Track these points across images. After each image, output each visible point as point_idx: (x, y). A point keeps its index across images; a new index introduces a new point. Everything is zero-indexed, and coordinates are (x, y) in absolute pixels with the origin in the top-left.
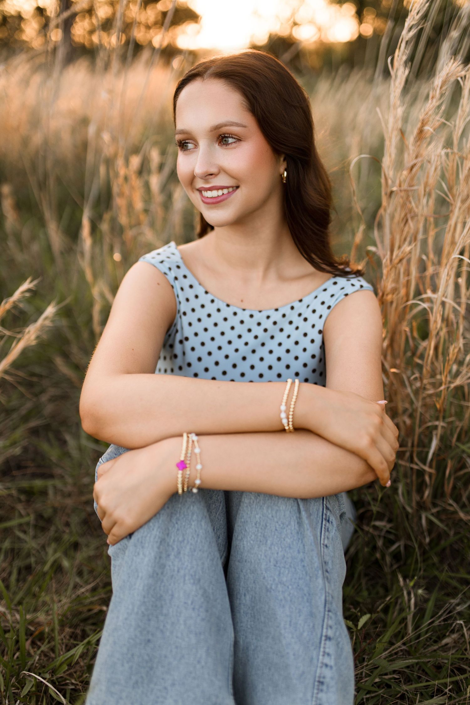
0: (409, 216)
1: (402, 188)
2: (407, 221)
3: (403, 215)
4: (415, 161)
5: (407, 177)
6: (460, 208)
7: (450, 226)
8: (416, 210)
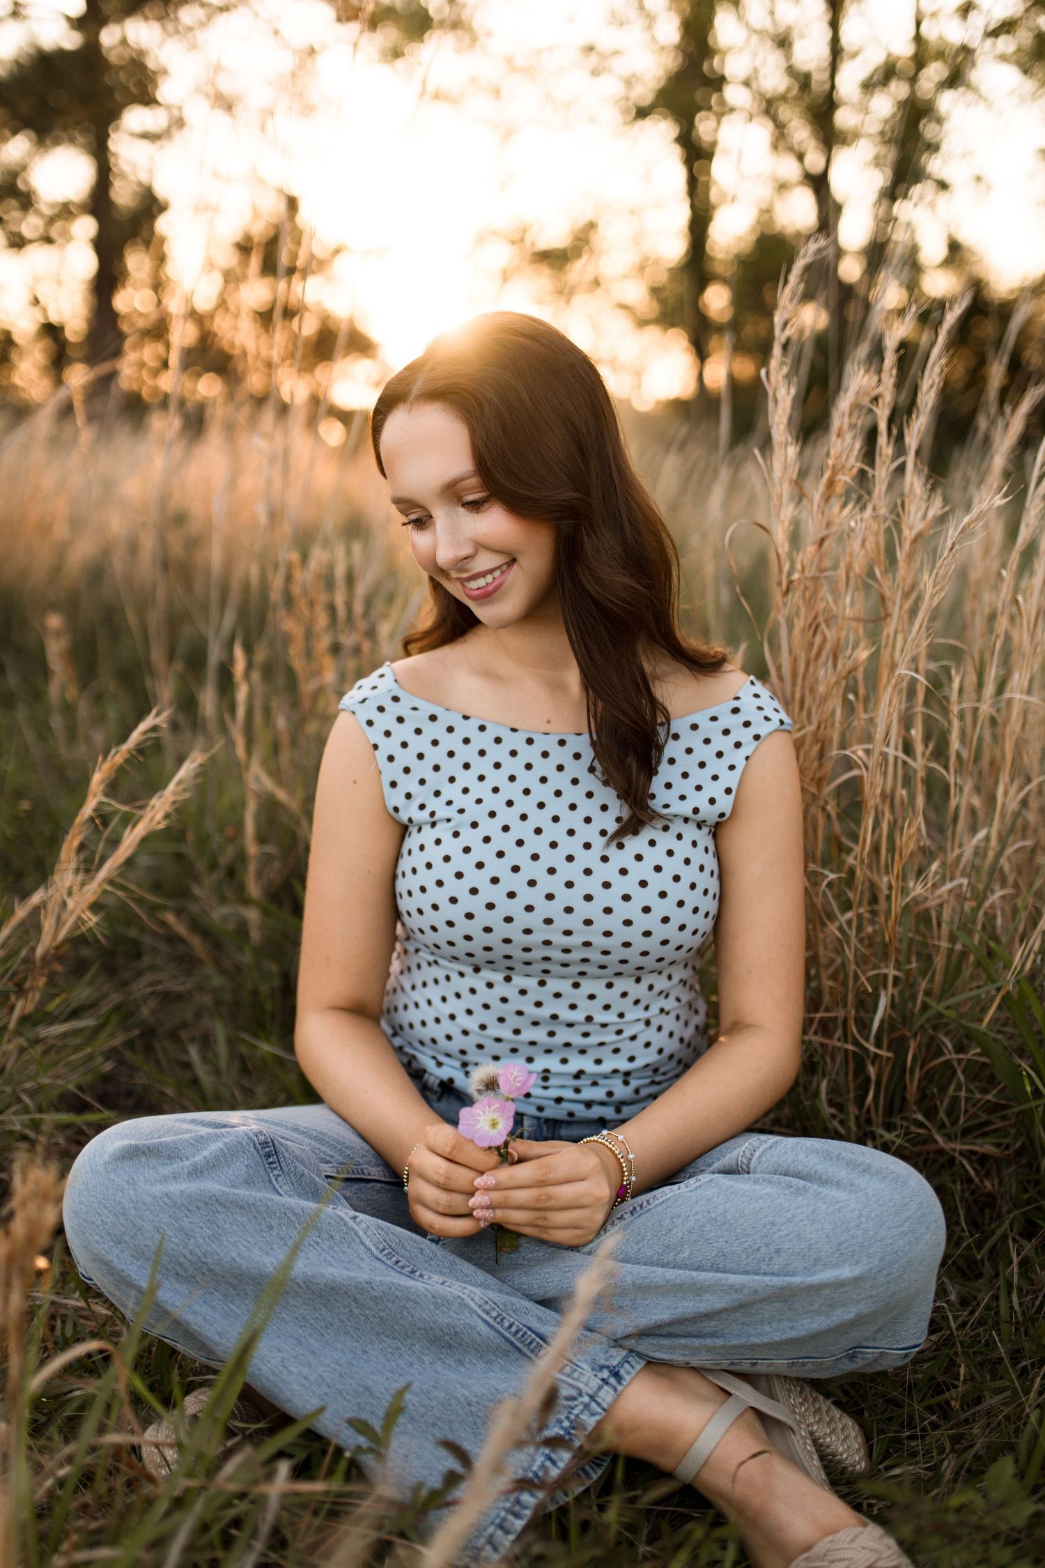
0: (821, 619)
1: (807, 574)
2: (817, 627)
3: (810, 619)
4: (824, 533)
5: (814, 557)
6: (901, 608)
7: (888, 636)
8: (835, 609)
